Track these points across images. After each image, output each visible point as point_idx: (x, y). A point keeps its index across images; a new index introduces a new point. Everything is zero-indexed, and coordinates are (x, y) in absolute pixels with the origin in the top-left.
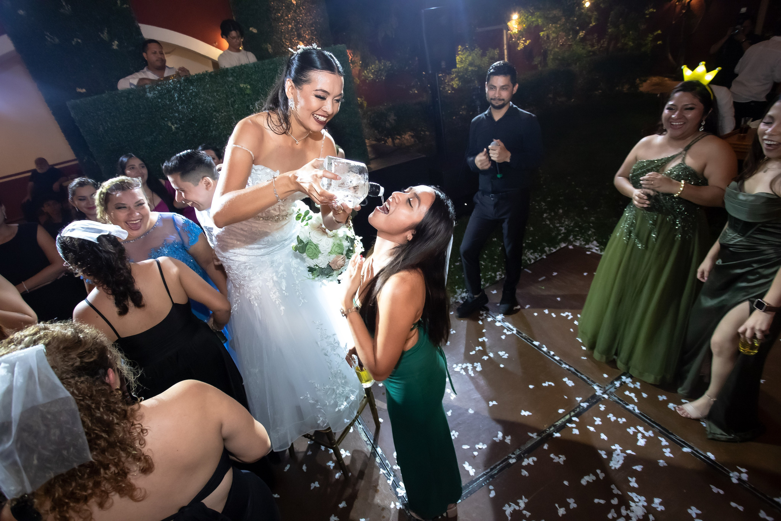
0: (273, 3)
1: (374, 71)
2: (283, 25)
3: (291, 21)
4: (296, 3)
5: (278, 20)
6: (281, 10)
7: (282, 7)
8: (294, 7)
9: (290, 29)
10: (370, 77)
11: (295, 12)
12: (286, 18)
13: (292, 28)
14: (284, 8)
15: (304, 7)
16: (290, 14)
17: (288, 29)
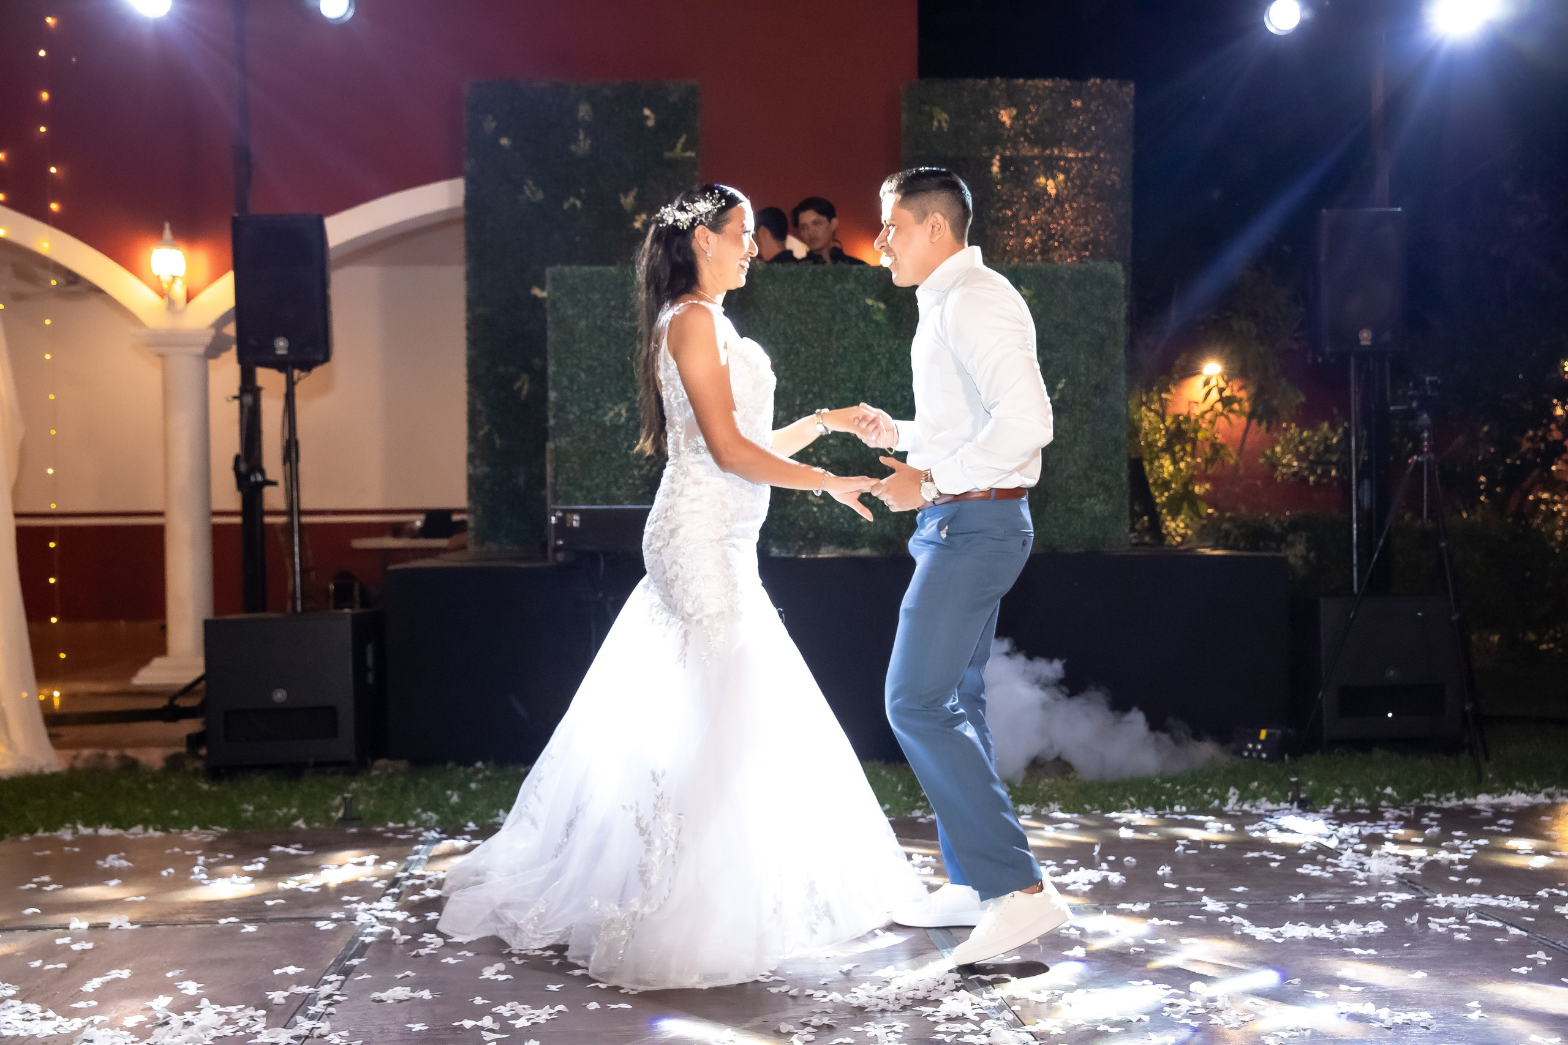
0: (1003, 187)
1: (1308, 450)
2: (1012, 237)
3: (1033, 231)
4: (1057, 195)
5: (1004, 223)
6: (1017, 203)
7: (1020, 198)
8: (1048, 200)
9: (1026, 246)
10: (1289, 465)
11: (1049, 212)
12: (1024, 222)
13: (1033, 246)
14: (1024, 200)
15: (1075, 205)
16: (1035, 215)
17: (1022, 247)
